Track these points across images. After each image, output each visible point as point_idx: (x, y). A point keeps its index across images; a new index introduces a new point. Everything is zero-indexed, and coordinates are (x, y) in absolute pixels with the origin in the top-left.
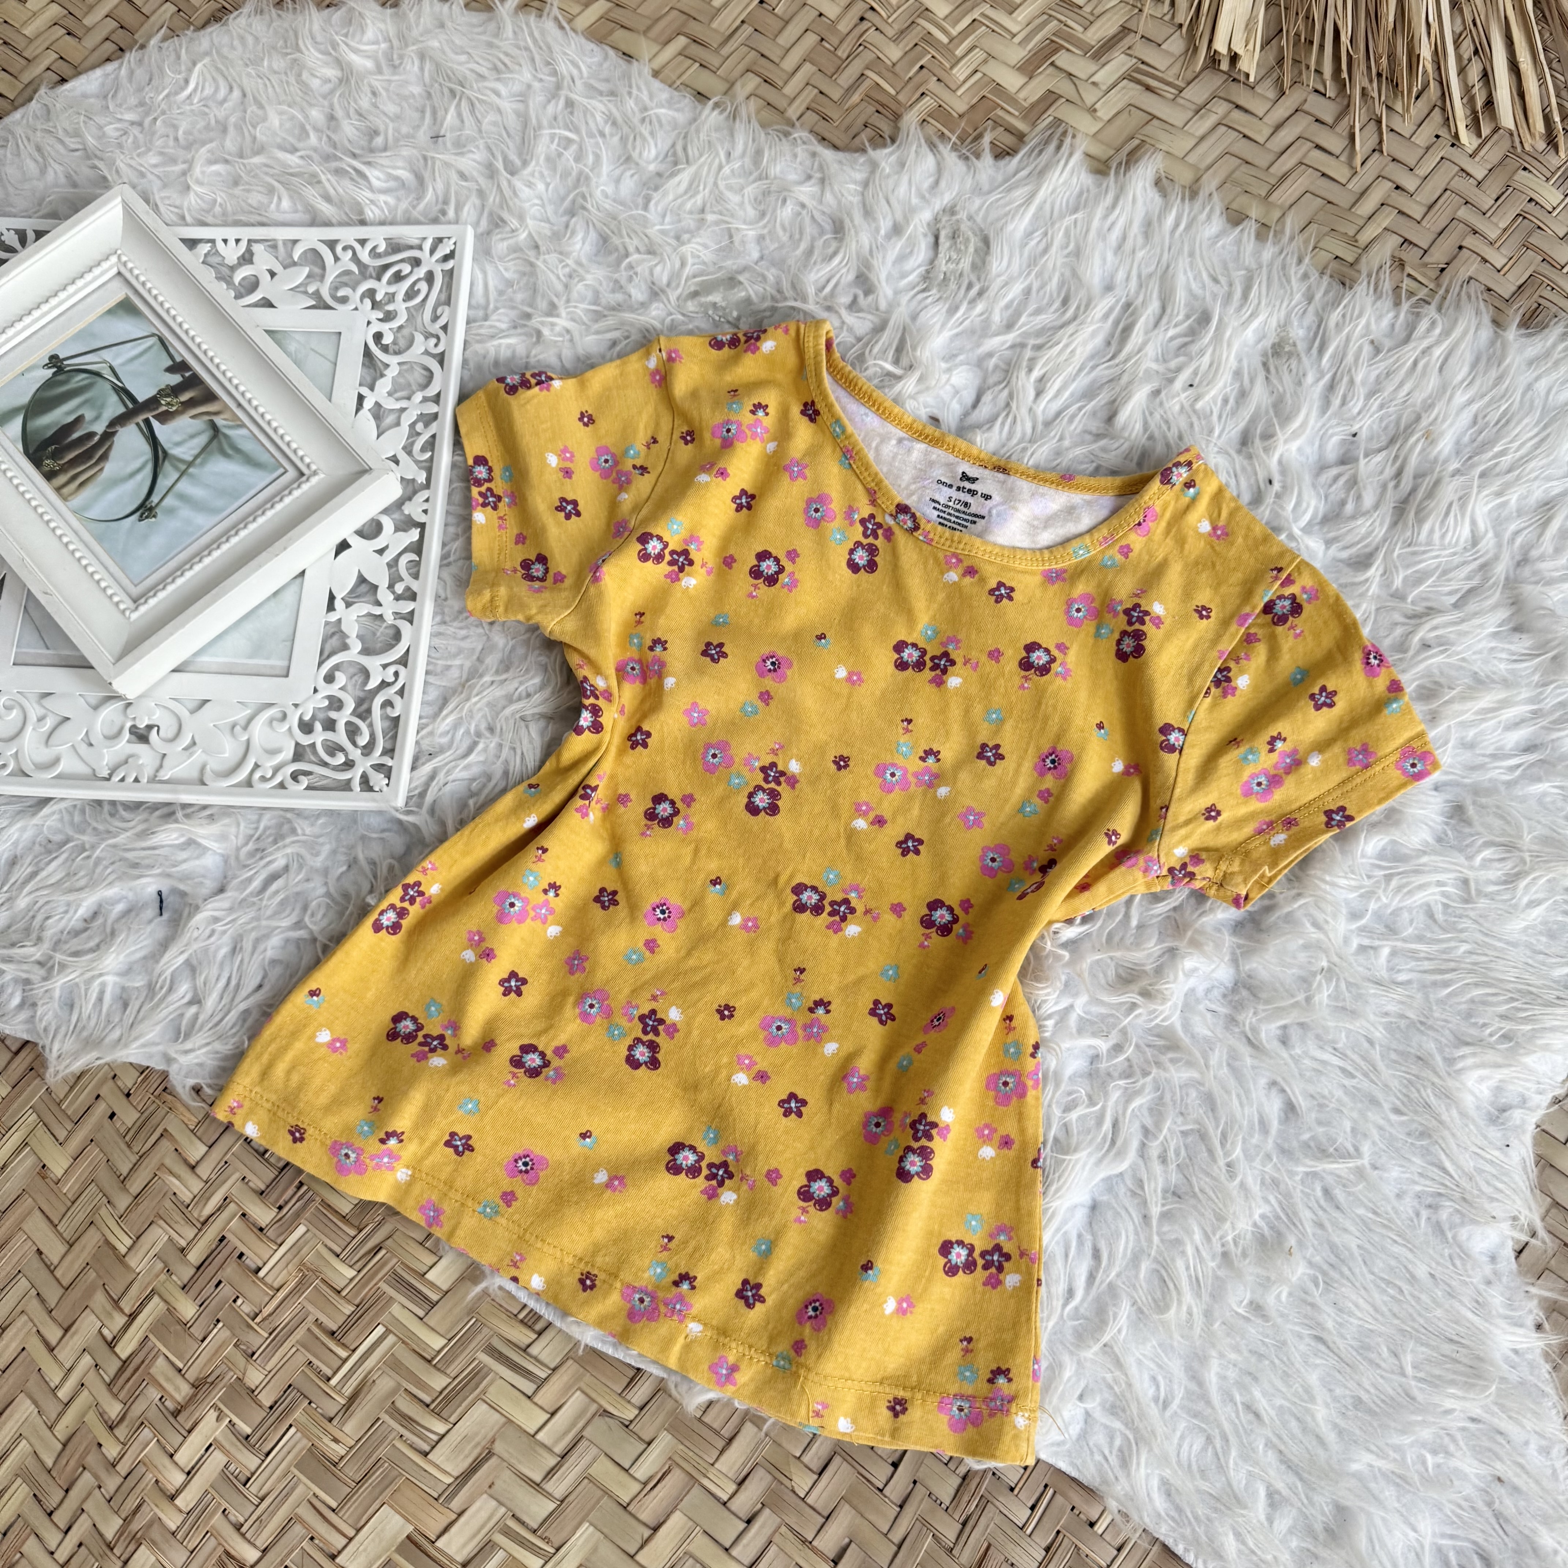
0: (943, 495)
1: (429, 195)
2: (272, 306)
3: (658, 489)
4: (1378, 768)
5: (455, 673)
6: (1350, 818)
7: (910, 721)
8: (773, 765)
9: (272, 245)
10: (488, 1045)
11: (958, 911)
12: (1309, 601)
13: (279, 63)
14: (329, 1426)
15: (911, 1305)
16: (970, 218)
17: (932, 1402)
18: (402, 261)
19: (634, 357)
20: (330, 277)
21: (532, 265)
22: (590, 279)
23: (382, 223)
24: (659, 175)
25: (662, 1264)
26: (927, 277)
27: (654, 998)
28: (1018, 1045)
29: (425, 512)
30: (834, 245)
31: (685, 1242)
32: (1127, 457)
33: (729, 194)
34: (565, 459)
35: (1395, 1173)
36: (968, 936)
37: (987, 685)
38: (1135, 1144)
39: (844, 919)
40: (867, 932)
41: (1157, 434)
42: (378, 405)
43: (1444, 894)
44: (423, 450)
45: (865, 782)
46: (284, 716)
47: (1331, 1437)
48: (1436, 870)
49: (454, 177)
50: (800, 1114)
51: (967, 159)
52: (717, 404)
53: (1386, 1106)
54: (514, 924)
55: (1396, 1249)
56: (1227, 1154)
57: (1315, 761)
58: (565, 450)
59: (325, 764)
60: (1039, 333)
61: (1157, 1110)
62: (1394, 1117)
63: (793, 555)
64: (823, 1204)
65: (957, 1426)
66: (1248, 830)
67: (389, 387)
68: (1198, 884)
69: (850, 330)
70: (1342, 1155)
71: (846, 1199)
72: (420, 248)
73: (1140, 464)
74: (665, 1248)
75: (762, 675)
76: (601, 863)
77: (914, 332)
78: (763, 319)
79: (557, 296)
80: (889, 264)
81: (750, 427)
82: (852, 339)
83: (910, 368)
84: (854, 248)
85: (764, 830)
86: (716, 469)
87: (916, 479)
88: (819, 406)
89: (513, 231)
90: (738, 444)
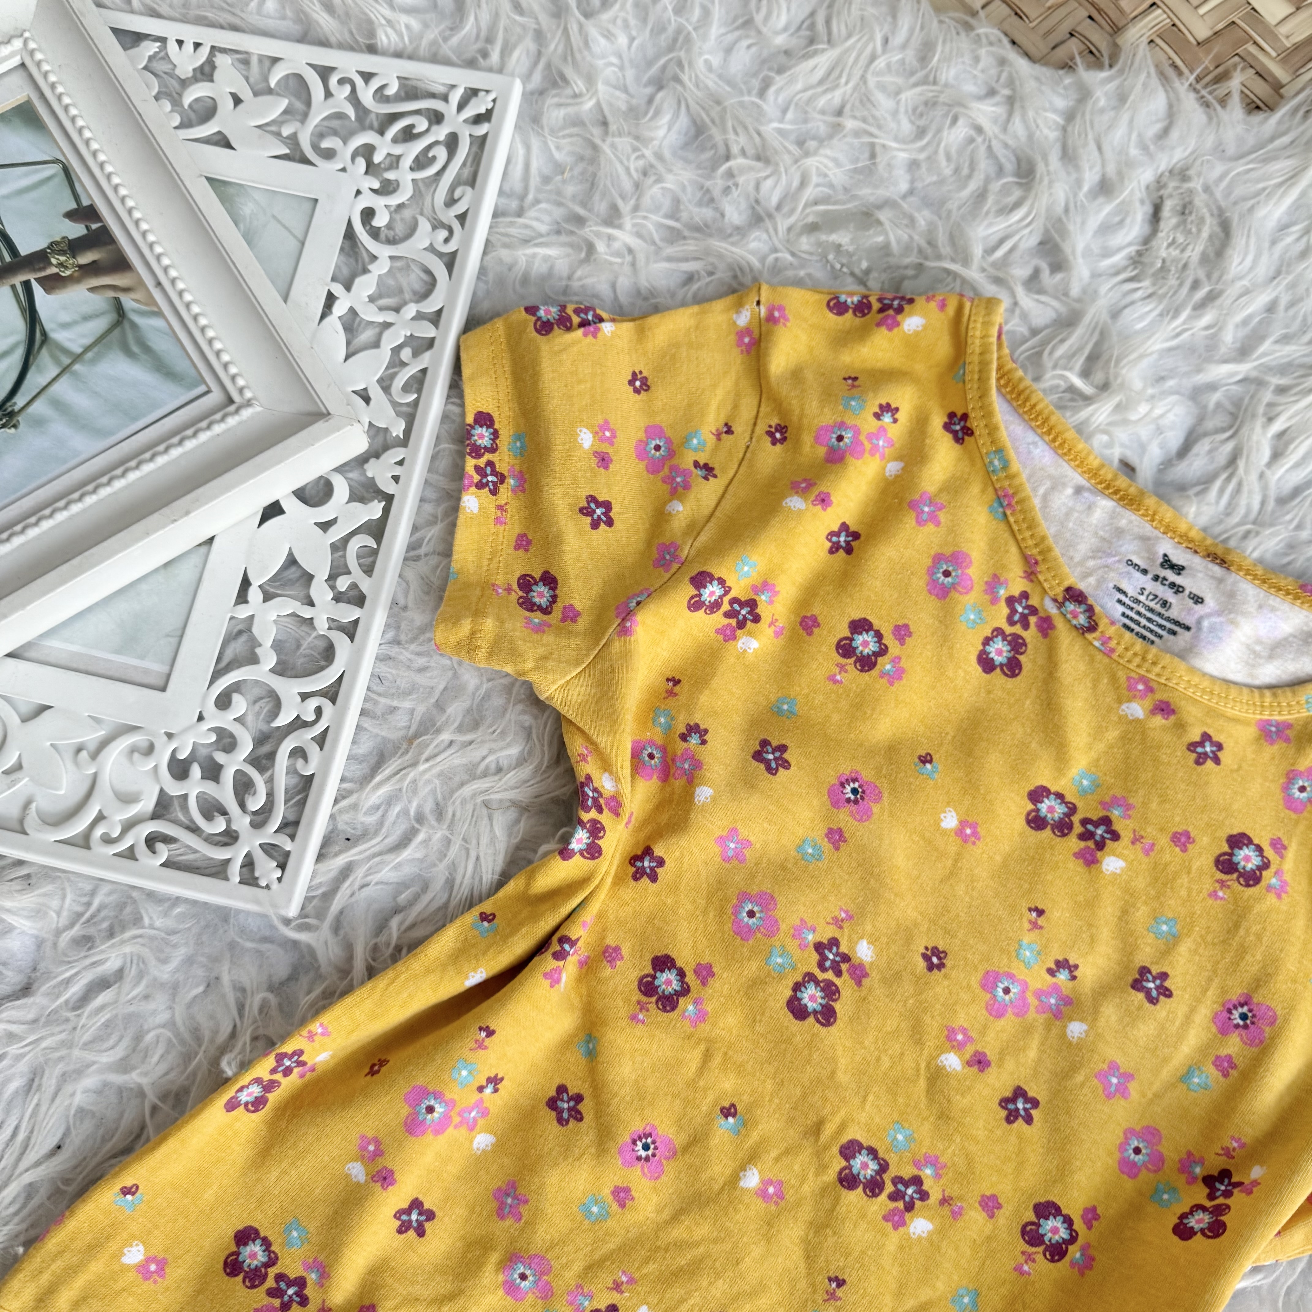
0: (1133, 583)
1: (469, 27)
2: (228, 145)
3: (727, 505)
5: (400, 720)
7: (1040, 912)
8: (835, 942)
9: (244, 60)
11: (1079, 1225)
16: (1207, 189)
18: (417, 112)
19: (719, 305)
20: (315, 119)
21: (595, 147)
22: (670, 183)
23: (398, 55)
24: (787, 53)
26: (1138, 261)
27: (617, 1287)
29: (396, 479)
30: (1017, 193)
33: (879, 96)
34: (603, 439)
36: (1089, 1265)
37: (1162, 880)
39: (910, 1207)
40: (941, 1232)
42: (352, 311)
44: (406, 389)
45: (965, 996)
46: (150, 750)
51: (1207, 105)
52: (827, 395)
54: (429, 1137)
58: (605, 426)
59: (197, 829)
60: (1283, 369)
63: (902, 632)
67: (372, 289)
69: (1024, 316)
72: (445, 98)
75: (835, 804)
76: (565, 1045)
77: (1115, 339)
78: (903, 278)
79: (623, 197)
80: (1090, 234)
81: (870, 437)
82: (1023, 330)
83: (1105, 387)
84: (1044, 201)
85: (810, 1045)
86: (815, 492)
87: (1096, 553)
88: (973, 423)
89: (576, 96)
90: (850, 460)
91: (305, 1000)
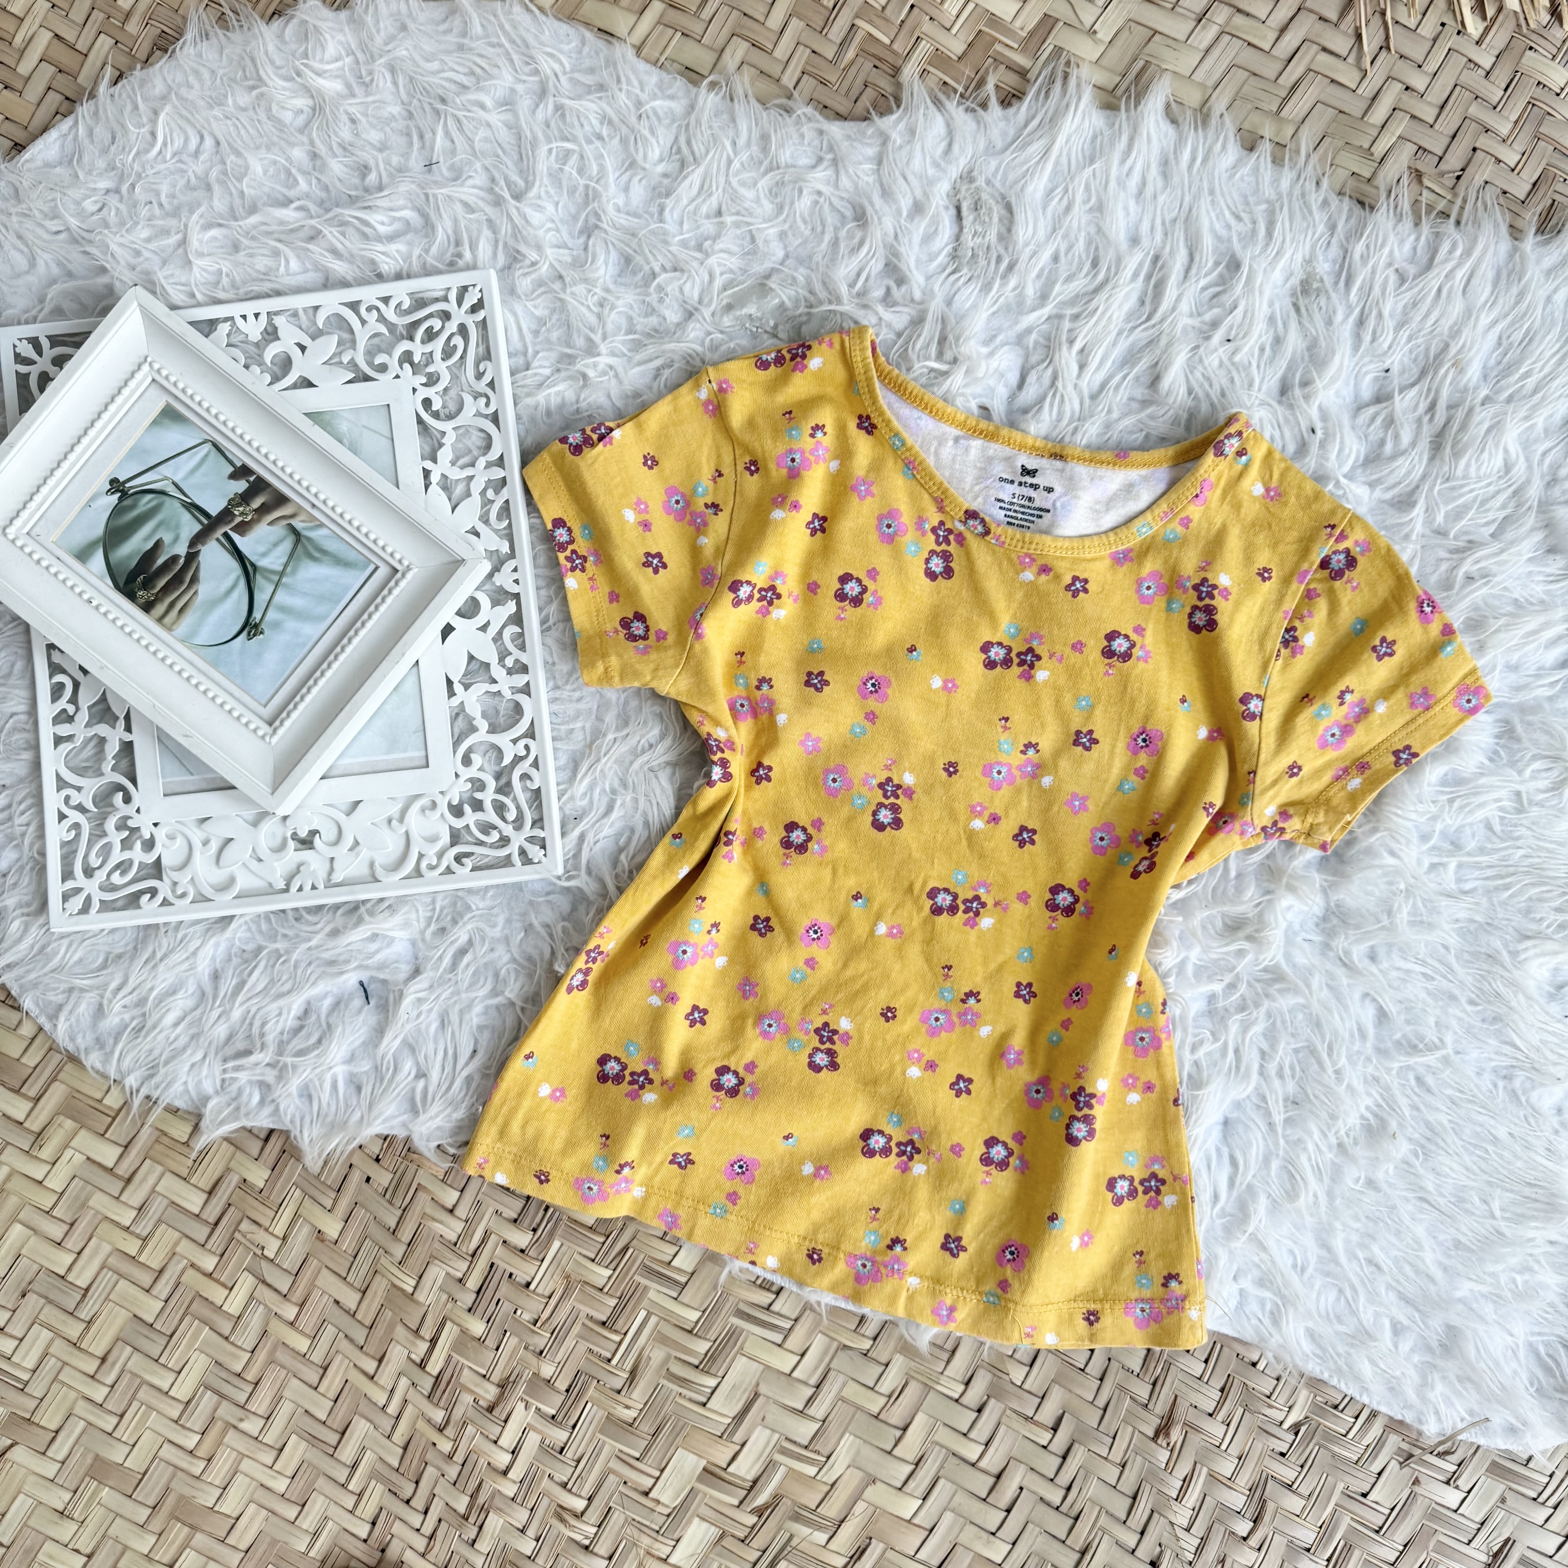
0: (1007, 492)
1: (440, 235)
2: (311, 385)
3: (735, 528)
4: (1437, 709)
5: (579, 736)
6: (1415, 755)
7: (1007, 719)
8: (889, 780)
9: (293, 315)
10: (688, 1075)
11: (1078, 892)
12: (1362, 553)
13: (244, 99)
14: (619, 1398)
15: (1091, 1237)
17: (1119, 1308)
18: (430, 316)
19: (684, 389)
20: (362, 343)
21: (561, 300)
22: (621, 305)
23: (400, 277)
24: (668, 178)
25: (875, 1232)
26: (954, 256)
27: (824, 1012)
28: (1149, 1005)
30: (859, 235)
31: (890, 1212)
32: (1175, 421)
33: (743, 191)
34: (640, 512)
35: (1474, 1054)
36: (1089, 911)
37: (1074, 675)
38: (1256, 1067)
39: (977, 914)
40: (999, 922)
41: (1201, 395)
42: (444, 476)
43: (1501, 809)
44: (499, 518)
45: (975, 784)
46: (434, 805)
47: (1438, 1275)
48: (1491, 788)
49: (459, 208)
50: (969, 1092)
51: (973, 113)
52: (776, 433)
53: (1463, 1000)
54: (689, 967)
55: (1480, 1118)
56: (1334, 1064)
57: (1381, 708)
58: (639, 502)
59: (481, 843)
60: (1073, 302)
61: (1271, 1035)
62: (1469, 1008)
63: (873, 574)
64: (1003, 1165)
65: (1142, 1324)
66: (1327, 778)
67: (450, 457)
68: (1287, 837)
69: (889, 326)
70: (1431, 1048)
71: (1021, 1158)
72: (446, 299)
73: (1188, 428)
74: (874, 1219)
75: (864, 697)
76: (750, 893)
77: (953, 321)
78: (801, 325)
79: (592, 330)
80: (916, 248)
81: (812, 452)
82: (892, 336)
83: (955, 361)
84: (879, 234)
85: (892, 844)
86: (789, 502)
87: (978, 480)
88: (875, 421)
89: (533, 264)
90: (804, 473)
91: (587, 920)
